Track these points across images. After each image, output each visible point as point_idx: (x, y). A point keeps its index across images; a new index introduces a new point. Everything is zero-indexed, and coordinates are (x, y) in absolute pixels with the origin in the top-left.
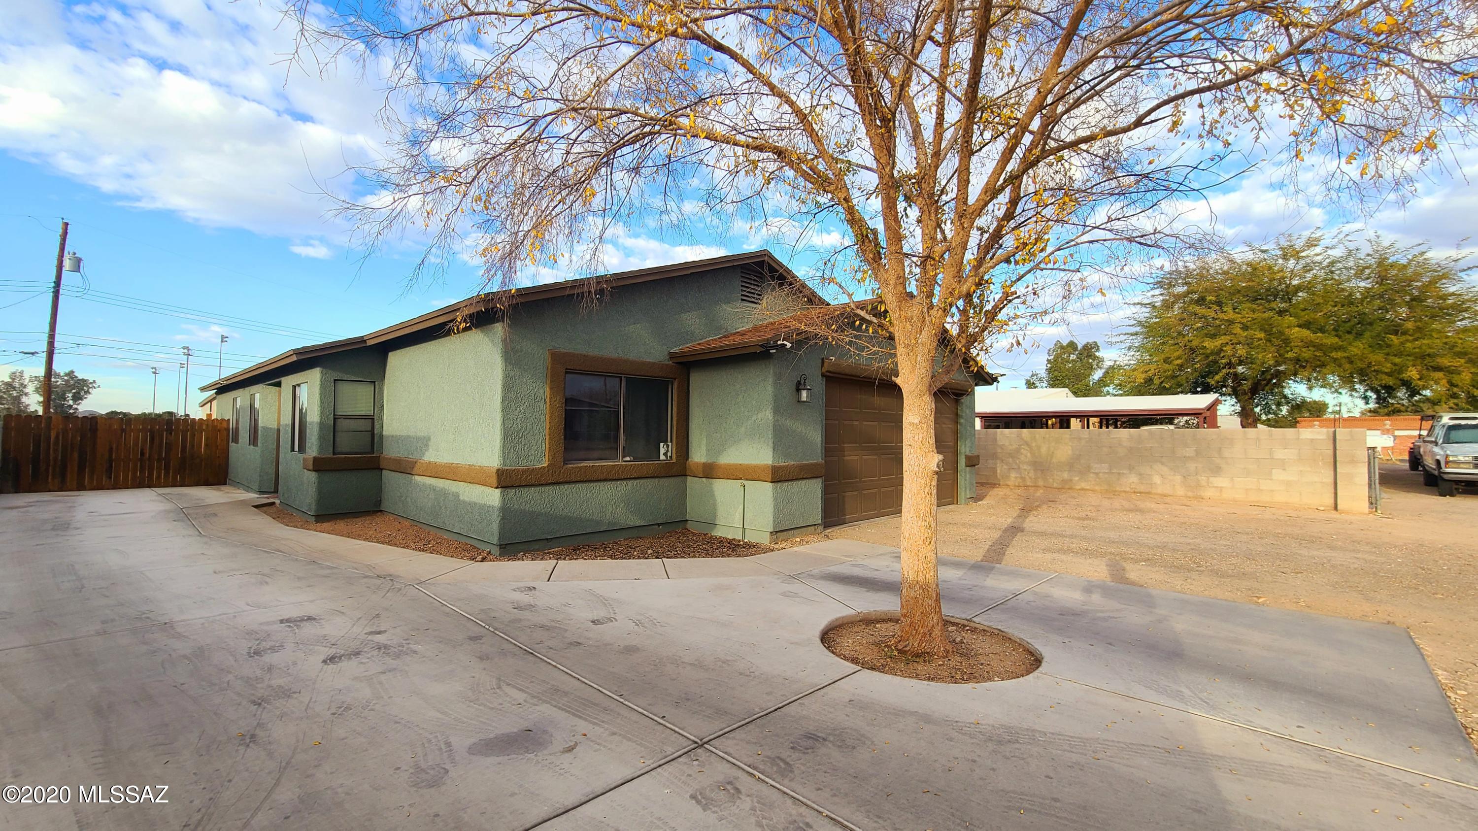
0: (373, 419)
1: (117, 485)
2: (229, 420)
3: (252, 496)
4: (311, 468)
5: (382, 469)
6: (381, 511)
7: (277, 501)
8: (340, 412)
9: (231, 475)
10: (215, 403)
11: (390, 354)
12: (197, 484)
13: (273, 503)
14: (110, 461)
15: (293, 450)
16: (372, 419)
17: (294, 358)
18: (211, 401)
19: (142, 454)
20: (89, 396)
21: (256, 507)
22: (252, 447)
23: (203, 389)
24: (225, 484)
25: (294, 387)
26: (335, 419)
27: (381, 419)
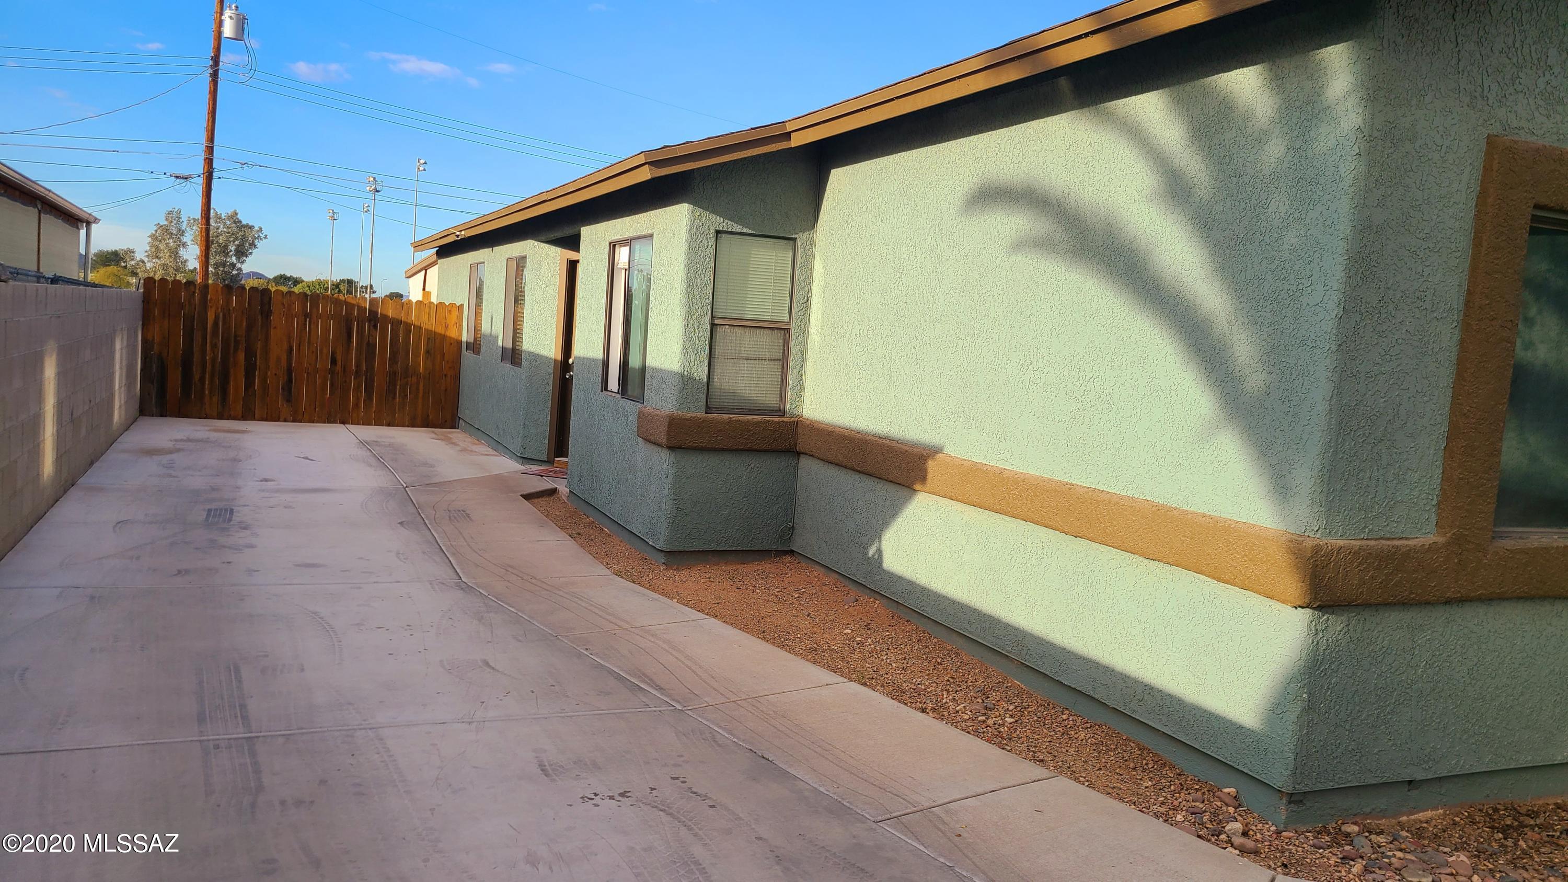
0: (787, 331)
1: (297, 417)
2: (462, 305)
3: (507, 465)
4: (663, 439)
5: (799, 454)
6: (792, 552)
7: (563, 488)
8: (727, 309)
9: (465, 412)
10: (433, 272)
11: (834, 172)
12: (413, 423)
13: (553, 492)
14: (289, 371)
15: (605, 387)
16: (784, 331)
17: (645, 174)
18: (426, 269)
19: (334, 362)
20: (255, 251)
21: (528, 497)
22: (508, 366)
23: (418, 246)
24: (454, 426)
25: (613, 246)
26: (713, 326)
27: (805, 331)
